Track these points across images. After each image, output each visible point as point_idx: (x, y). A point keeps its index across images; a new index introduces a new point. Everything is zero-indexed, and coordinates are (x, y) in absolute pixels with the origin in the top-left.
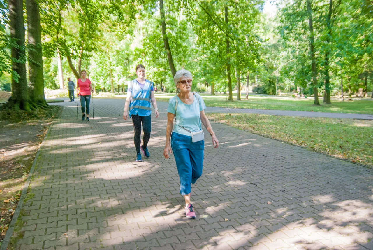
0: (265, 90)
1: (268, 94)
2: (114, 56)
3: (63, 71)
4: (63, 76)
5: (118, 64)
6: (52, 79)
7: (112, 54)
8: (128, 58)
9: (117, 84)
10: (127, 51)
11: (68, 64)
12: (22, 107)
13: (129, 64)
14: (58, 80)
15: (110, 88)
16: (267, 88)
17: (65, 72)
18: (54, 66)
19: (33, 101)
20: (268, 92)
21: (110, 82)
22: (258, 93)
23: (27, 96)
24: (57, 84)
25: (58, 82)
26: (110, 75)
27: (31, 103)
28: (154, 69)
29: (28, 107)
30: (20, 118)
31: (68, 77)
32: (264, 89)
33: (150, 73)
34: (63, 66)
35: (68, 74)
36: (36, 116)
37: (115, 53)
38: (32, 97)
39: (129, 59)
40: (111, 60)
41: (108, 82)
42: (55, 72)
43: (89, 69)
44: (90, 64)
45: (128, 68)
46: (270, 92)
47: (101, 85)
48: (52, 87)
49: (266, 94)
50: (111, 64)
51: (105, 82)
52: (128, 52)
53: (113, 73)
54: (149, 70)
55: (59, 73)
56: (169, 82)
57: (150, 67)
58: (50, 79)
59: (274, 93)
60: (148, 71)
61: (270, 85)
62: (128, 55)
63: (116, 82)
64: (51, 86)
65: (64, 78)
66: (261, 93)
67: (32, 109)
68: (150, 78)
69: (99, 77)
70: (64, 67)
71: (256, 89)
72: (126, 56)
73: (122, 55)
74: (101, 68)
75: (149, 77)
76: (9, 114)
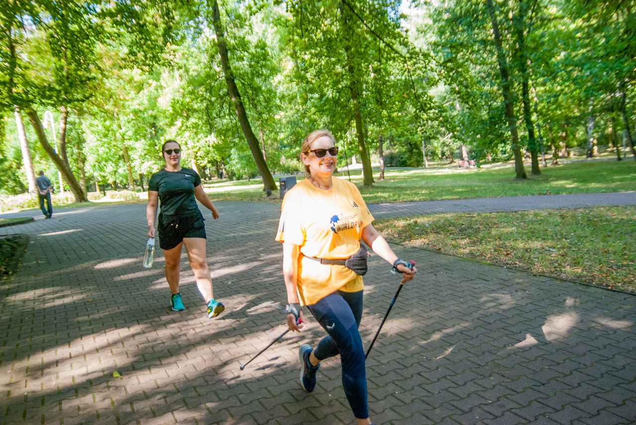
0: (404, 159)
1: (409, 166)
2: (129, 122)
3: (32, 158)
4: (32, 167)
5: (138, 137)
6: (14, 174)
7: (126, 118)
8: (154, 124)
9: (139, 172)
10: (153, 110)
13: (158, 134)
14: (25, 174)
15: (125, 181)
16: (406, 156)
17: (37, 158)
18: (14, 150)
20: (409, 162)
21: (125, 171)
22: (391, 166)
24: (24, 183)
25: (24, 178)
26: (125, 157)
28: (207, 139)
32: (402, 158)
33: (200, 148)
37: (132, 116)
39: (157, 124)
40: (124, 129)
41: (121, 171)
42: (18, 159)
43: (84, 149)
44: (84, 141)
45: (156, 141)
46: (412, 163)
47: (109, 176)
48: (16, 188)
49: (406, 166)
50: (125, 137)
51: (115, 172)
52: (154, 113)
53: (130, 153)
54: (198, 141)
55: (26, 161)
56: (237, 161)
57: (199, 136)
58: (10, 173)
59: (419, 164)
60: (195, 145)
61: (411, 151)
62: (155, 118)
63: (136, 169)
64: (14, 187)
66: (396, 166)
68: (201, 157)
69: (104, 163)
70: (35, 150)
71: (388, 160)
72: (152, 121)
73: (144, 119)
74: (106, 145)
75: (199, 154)
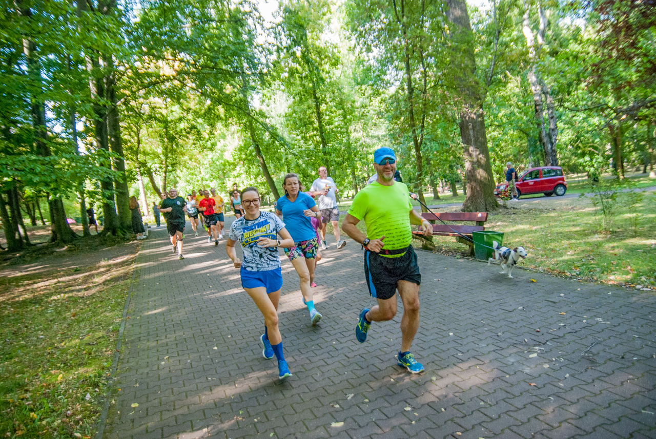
3: (146, 194)
4: (146, 201)
11: (150, 185)
12: (114, 233)
17: (149, 195)
19: (123, 227)
23: (117, 223)
27: (121, 229)
29: (119, 233)
30: (114, 243)
31: (153, 200)
34: (145, 187)
35: (152, 197)
36: (128, 239)
38: (122, 224)
65: (148, 202)
67: (123, 235)
76: (105, 240)
